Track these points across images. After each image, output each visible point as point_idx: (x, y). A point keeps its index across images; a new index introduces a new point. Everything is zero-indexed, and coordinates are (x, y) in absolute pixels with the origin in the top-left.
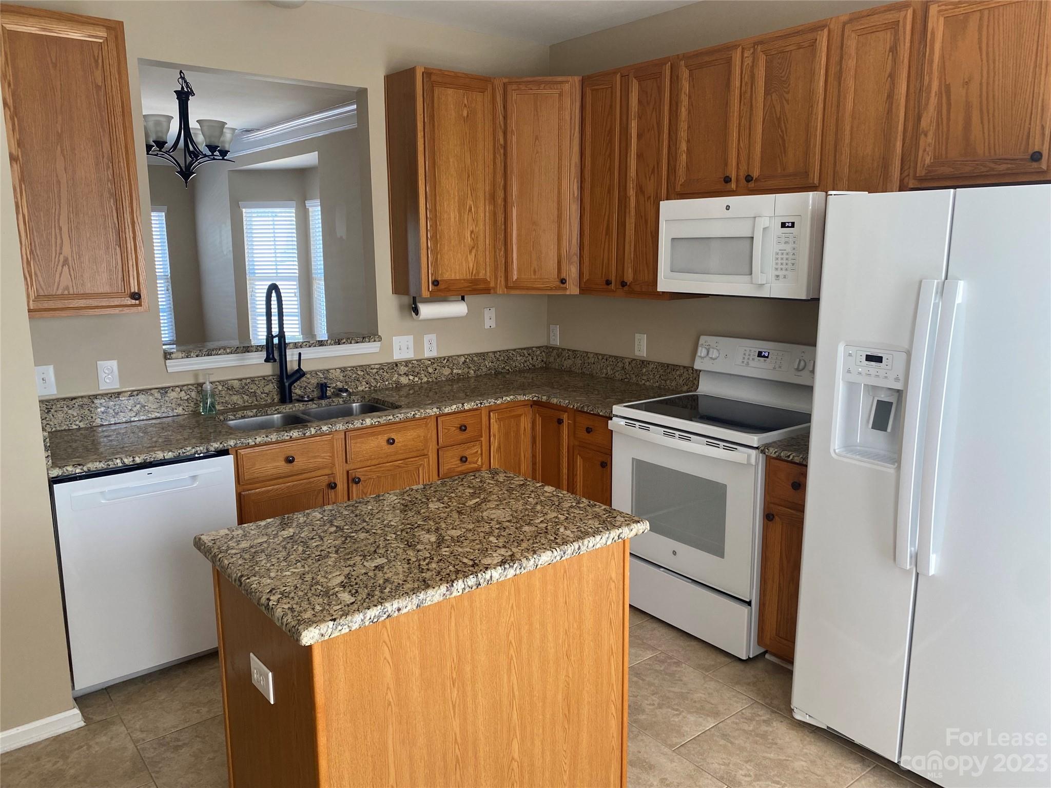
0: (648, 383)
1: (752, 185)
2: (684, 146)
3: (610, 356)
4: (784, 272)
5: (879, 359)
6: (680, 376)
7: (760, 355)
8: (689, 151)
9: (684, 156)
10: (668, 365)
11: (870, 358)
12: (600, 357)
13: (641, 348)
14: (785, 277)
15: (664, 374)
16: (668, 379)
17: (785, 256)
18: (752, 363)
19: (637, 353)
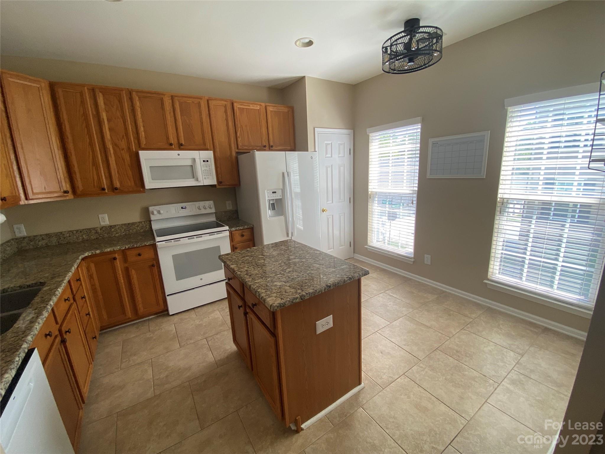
0: (117, 235)
1: (182, 147)
2: (142, 129)
3: (83, 230)
4: (207, 177)
5: (275, 192)
6: (138, 226)
7: (182, 208)
8: (145, 131)
9: (143, 133)
10: (129, 224)
11: (273, 193)
12: (75, 232)
13: (105, 220)
14: (208, 178)
15: (127, 228)
16: (130, 230)
17: (207, 171)
18: (180, 212)
19: (103, 224)
